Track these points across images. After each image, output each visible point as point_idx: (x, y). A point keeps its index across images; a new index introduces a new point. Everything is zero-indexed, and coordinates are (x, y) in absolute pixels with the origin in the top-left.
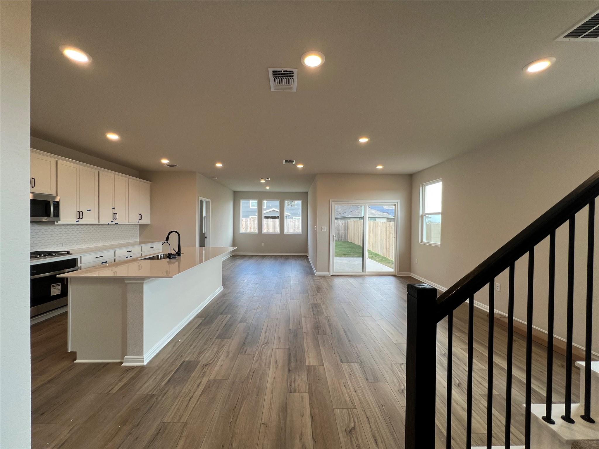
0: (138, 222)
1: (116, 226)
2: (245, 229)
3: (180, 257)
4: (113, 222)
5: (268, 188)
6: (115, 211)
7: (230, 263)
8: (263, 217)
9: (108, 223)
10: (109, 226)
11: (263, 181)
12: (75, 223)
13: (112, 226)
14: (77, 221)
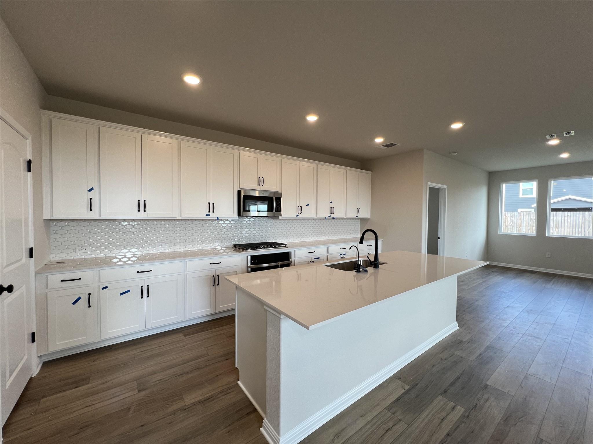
0: (357, 217)
1: (333, 220)
2: (509, 227)
3: (377, 270)
4: (330, 216)
5: (565, 155)
6: (332, 205)
7: (478, 278)
8: (548, 209)
9: (326, 218)
10: (326, 220)
11: (554, 142)
12: (295, 217)
13: (330, 221)
14: (297, 216)
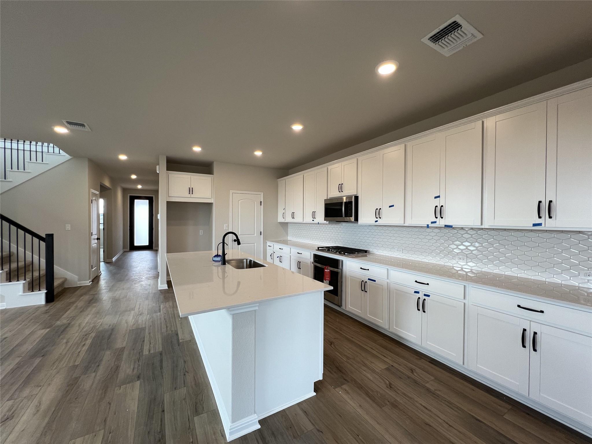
6: (438, 202)
9: (423, 225)
13: (437, 231)
14: (376, 221)
